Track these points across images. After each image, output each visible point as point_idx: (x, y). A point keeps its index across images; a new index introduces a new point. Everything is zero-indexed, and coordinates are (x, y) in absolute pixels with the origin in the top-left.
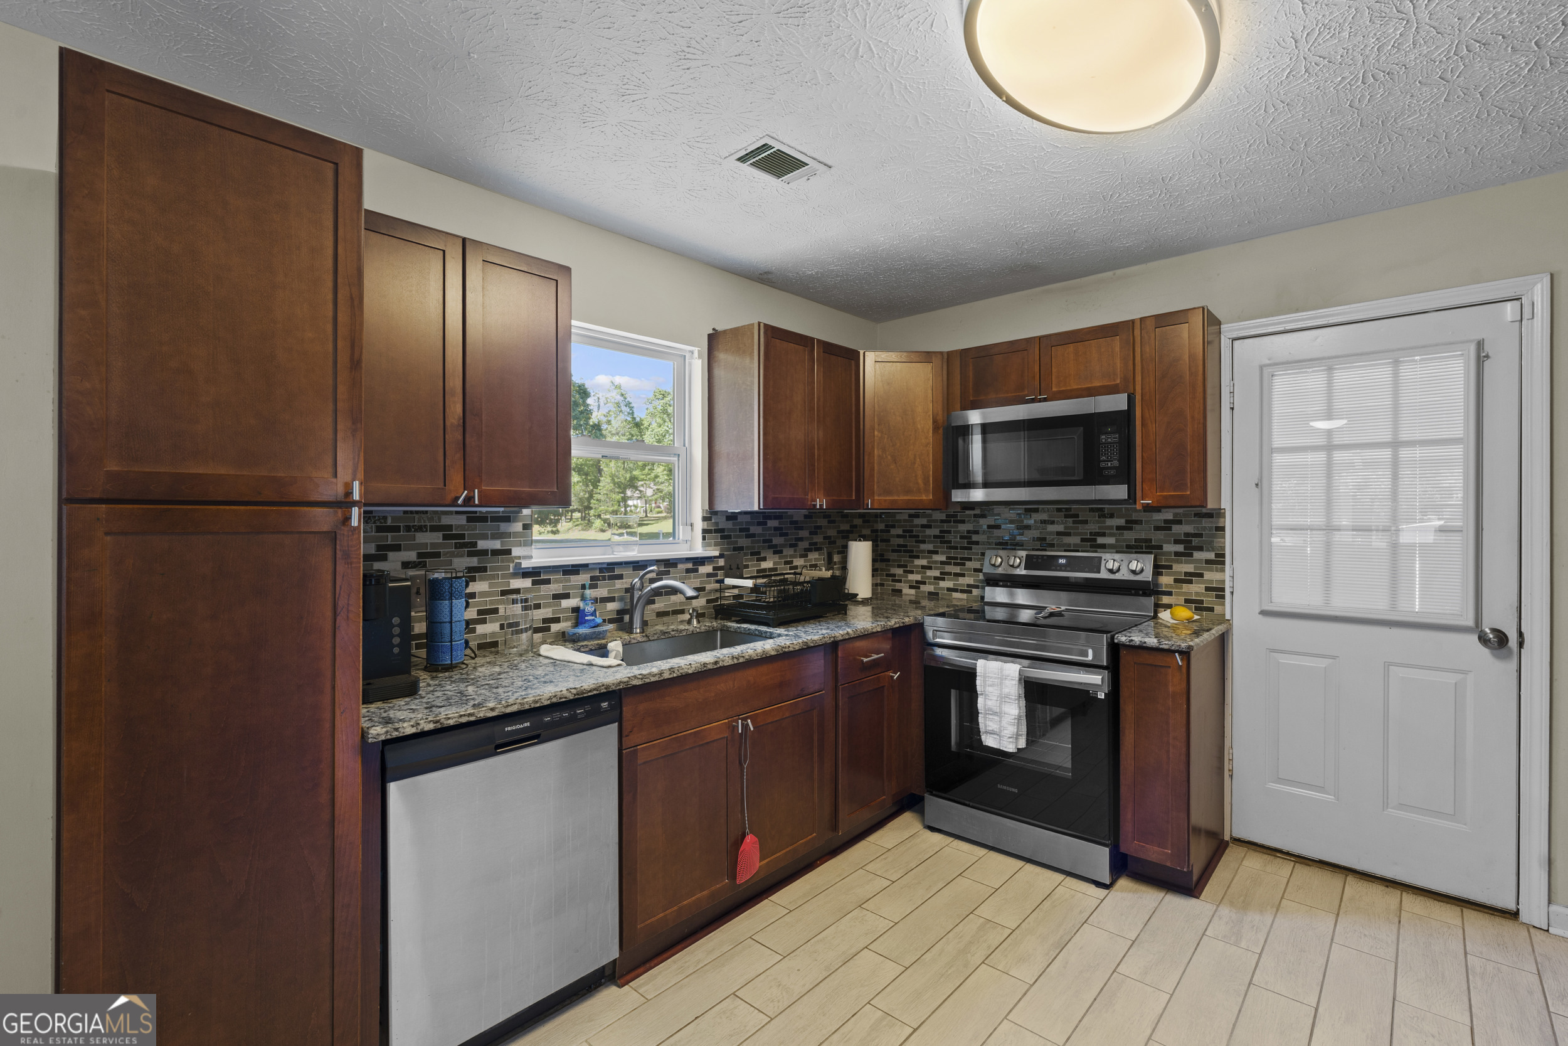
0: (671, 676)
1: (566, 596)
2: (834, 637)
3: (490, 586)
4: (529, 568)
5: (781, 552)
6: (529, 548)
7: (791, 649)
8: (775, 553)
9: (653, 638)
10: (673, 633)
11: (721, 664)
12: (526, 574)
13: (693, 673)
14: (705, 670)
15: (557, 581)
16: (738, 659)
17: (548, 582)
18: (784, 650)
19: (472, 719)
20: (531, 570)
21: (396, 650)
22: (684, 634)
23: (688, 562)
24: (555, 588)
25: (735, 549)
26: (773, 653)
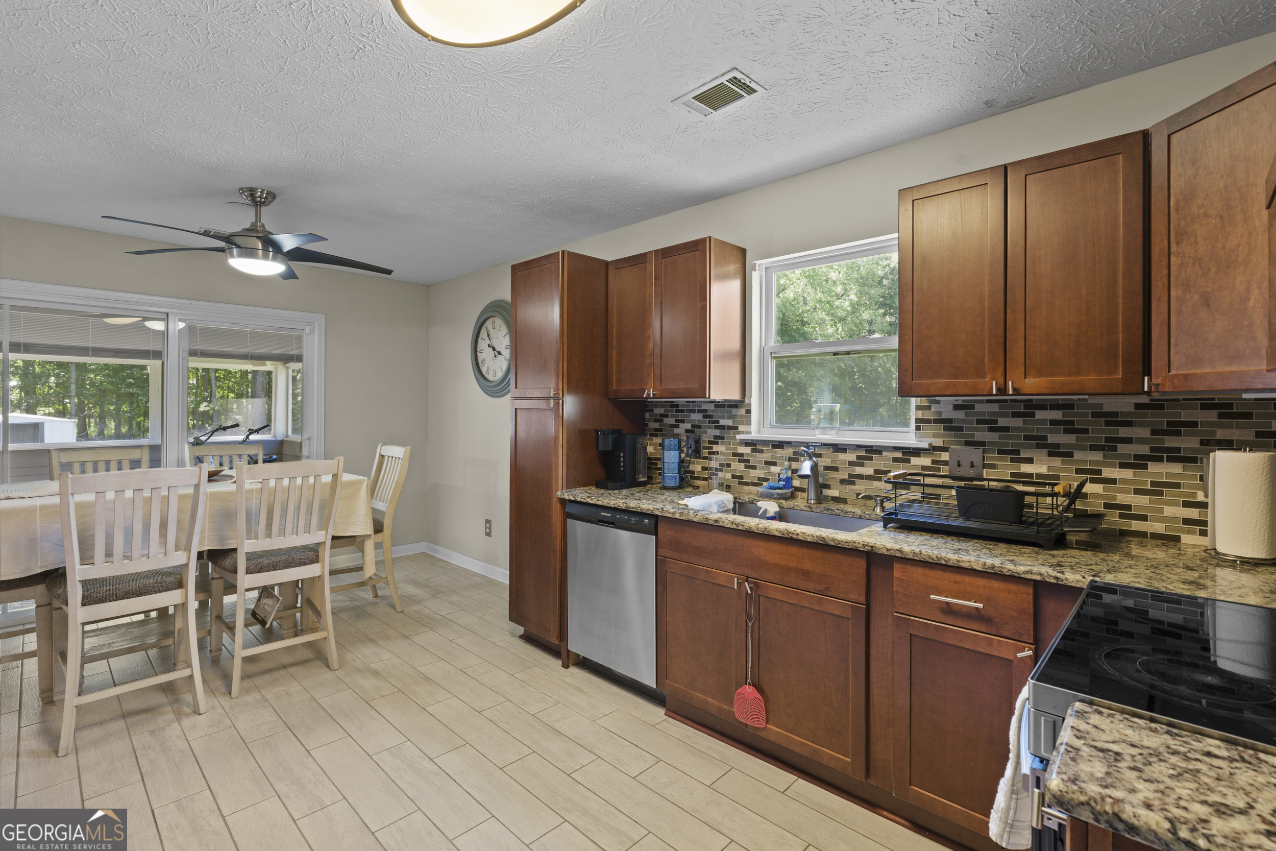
0: (681, 518)
1: (775, 464)
3: (727, 448)
4: (749, 440)
5: (1071, 455)
6: (748, 426)
7: (800, 538)
8: (1051, 454)
11: (720, 524)
12: (747, 443)
13: (698, 522)
14: (707, 524)
15: (768, 452)
16: (737, 526)
17: (761, 451)
18: (790, 535)
19: (585, 501)
23: (896, 451)
24: (766, 456)
25: (967, 443)
26: (776, 534)
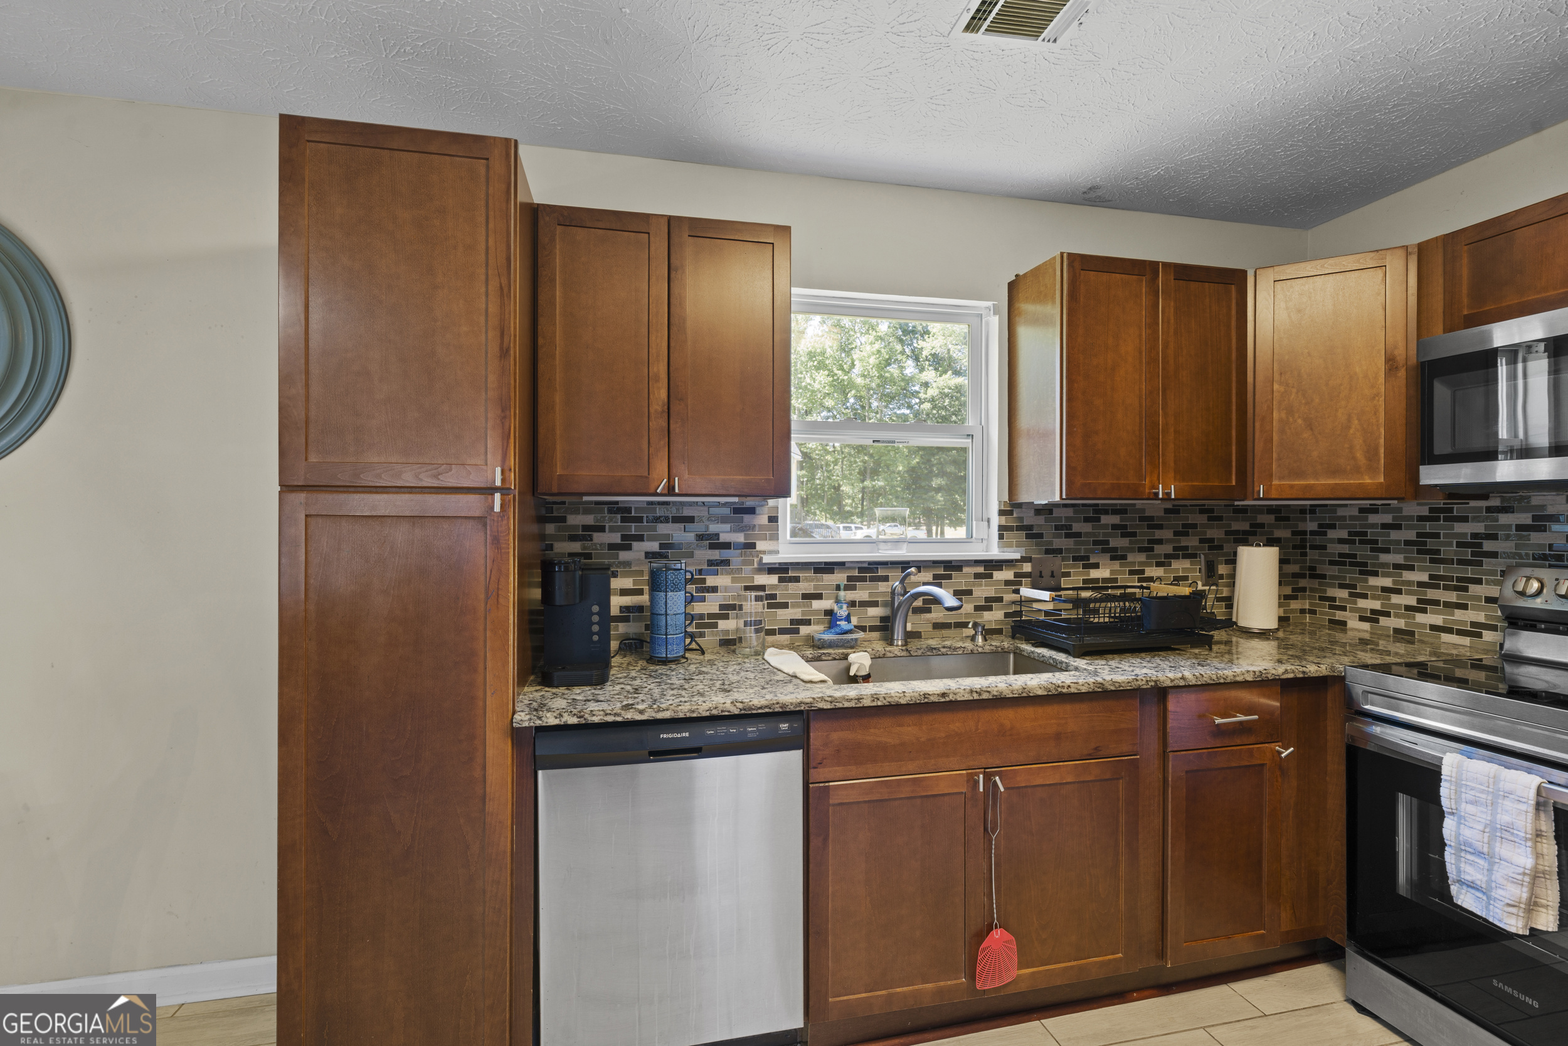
0: (874, 704)
1: (819, 597)
2: (1155, 681)
3: (734, 580)
4: (775, 564)
5: (1124, 557)
6: (775, 542)
7: (1073, 690)
8: (1113, 558)
9: (916, 654)
10: (943, 650)
11: (951, 697)
12: (771, 570)
13: (908, 704)
14: (926, 703)
15: (807, 580)
16: (980, 694)
17: (797, 580)
18: (1059, 690)
19: (619, 719)
20: (777, 566)
21: (596, 638)
22: (960, 652)
23: (978, 566)
24: (805, 587)
25: (1047, 552)
26: (1040, 692)
